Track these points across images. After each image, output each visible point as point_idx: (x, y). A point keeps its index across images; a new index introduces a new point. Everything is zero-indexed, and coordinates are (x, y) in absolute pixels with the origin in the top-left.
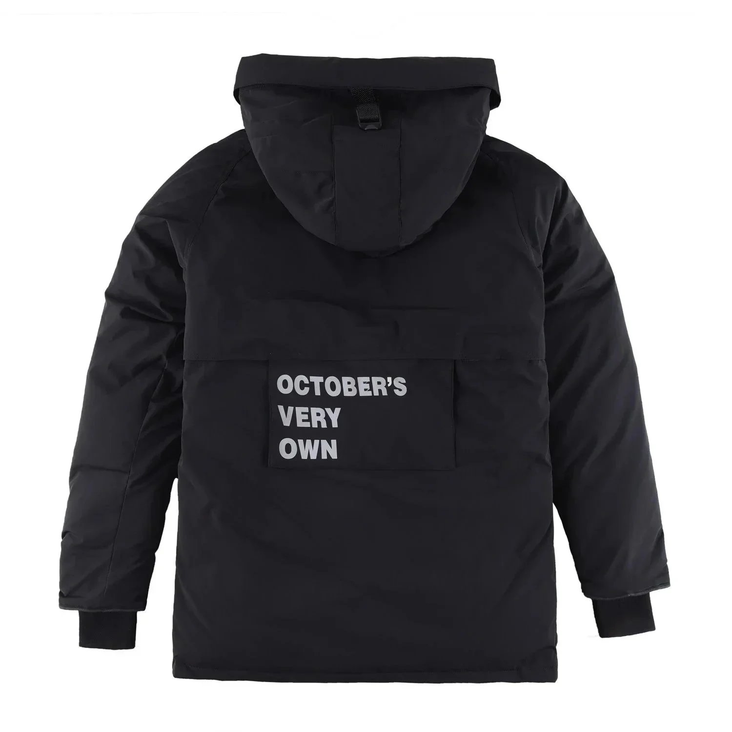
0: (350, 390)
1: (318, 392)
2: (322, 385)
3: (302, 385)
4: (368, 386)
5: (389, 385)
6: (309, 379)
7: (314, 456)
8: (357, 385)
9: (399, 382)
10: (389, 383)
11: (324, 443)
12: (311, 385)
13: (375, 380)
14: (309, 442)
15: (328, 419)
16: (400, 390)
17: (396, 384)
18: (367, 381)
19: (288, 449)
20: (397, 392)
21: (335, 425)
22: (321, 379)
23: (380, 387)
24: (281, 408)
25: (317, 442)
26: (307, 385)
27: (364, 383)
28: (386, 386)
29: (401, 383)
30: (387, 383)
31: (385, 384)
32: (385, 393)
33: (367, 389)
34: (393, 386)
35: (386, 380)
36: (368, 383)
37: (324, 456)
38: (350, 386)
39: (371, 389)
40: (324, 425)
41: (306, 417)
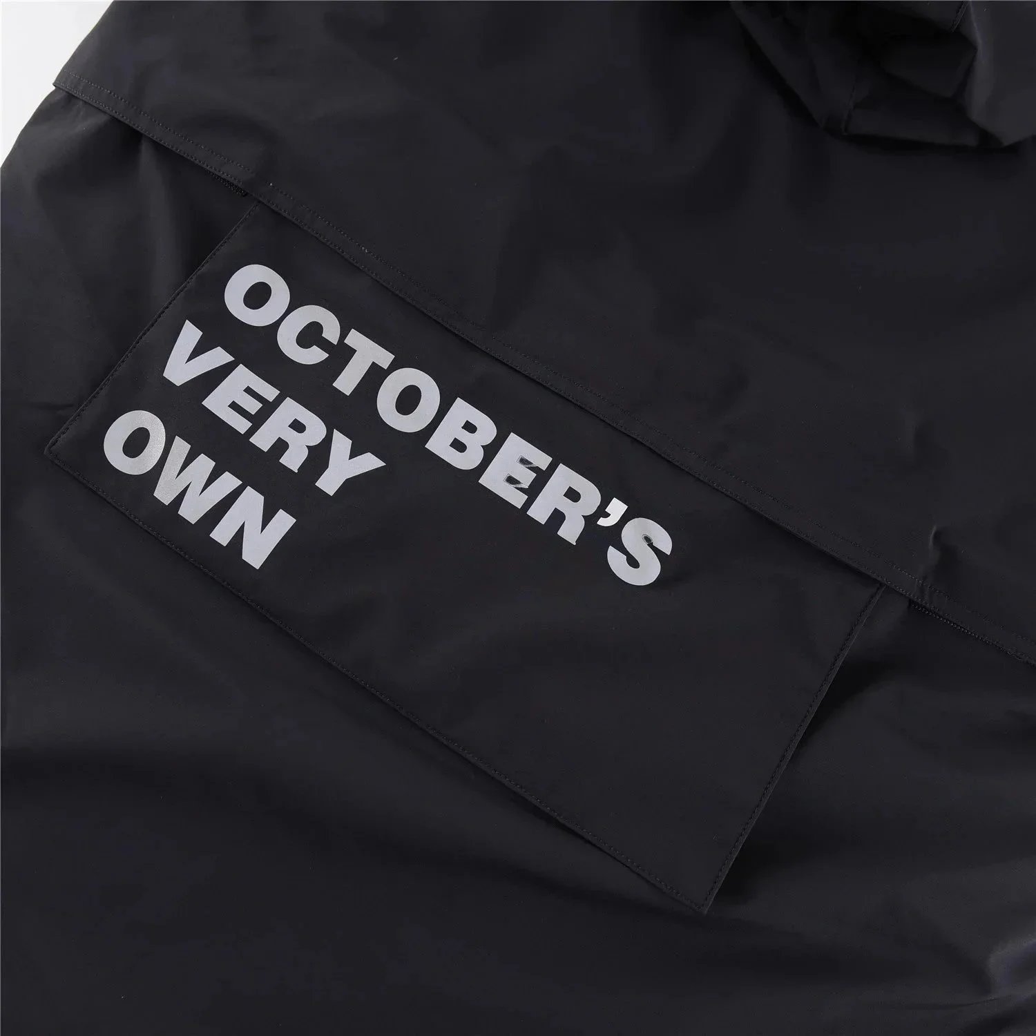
0: (459, 446)
1: (347, 382)
2: (375, 376)
3: (310, 336)
4: (527, 477)
5: (603, 522)
6: (344, 335)
7: (192, 511)
8: (491, 451)
9: (647, 539)
10: (607, 515)
11: (252, 501)
12: (341, 355)
13: (565, 477)
14: (204, 464)
15: (319, 457)
16: (633, 562)
17: (633, 534)
18: (536, 464)
19: (137, 442)
20: (615, 559)
21: (329, 483)
22: (384, 358)
23: (566, 506)
24: (190, 334)
25: (229, 482)
26: (325, 345)
27: (524, 461)
28: (590, 520)
29: (651, 545)
30: (602, 512)
31: (591, 510)
32: (571, 531)
33: (518, 482)
34: (613, 536)
35: (605, 502)
36: (535, 469)
37: (222, 534)
38: (465, 437)
39: (533, 492)
40: (293, 460)
41: (253, 406)
